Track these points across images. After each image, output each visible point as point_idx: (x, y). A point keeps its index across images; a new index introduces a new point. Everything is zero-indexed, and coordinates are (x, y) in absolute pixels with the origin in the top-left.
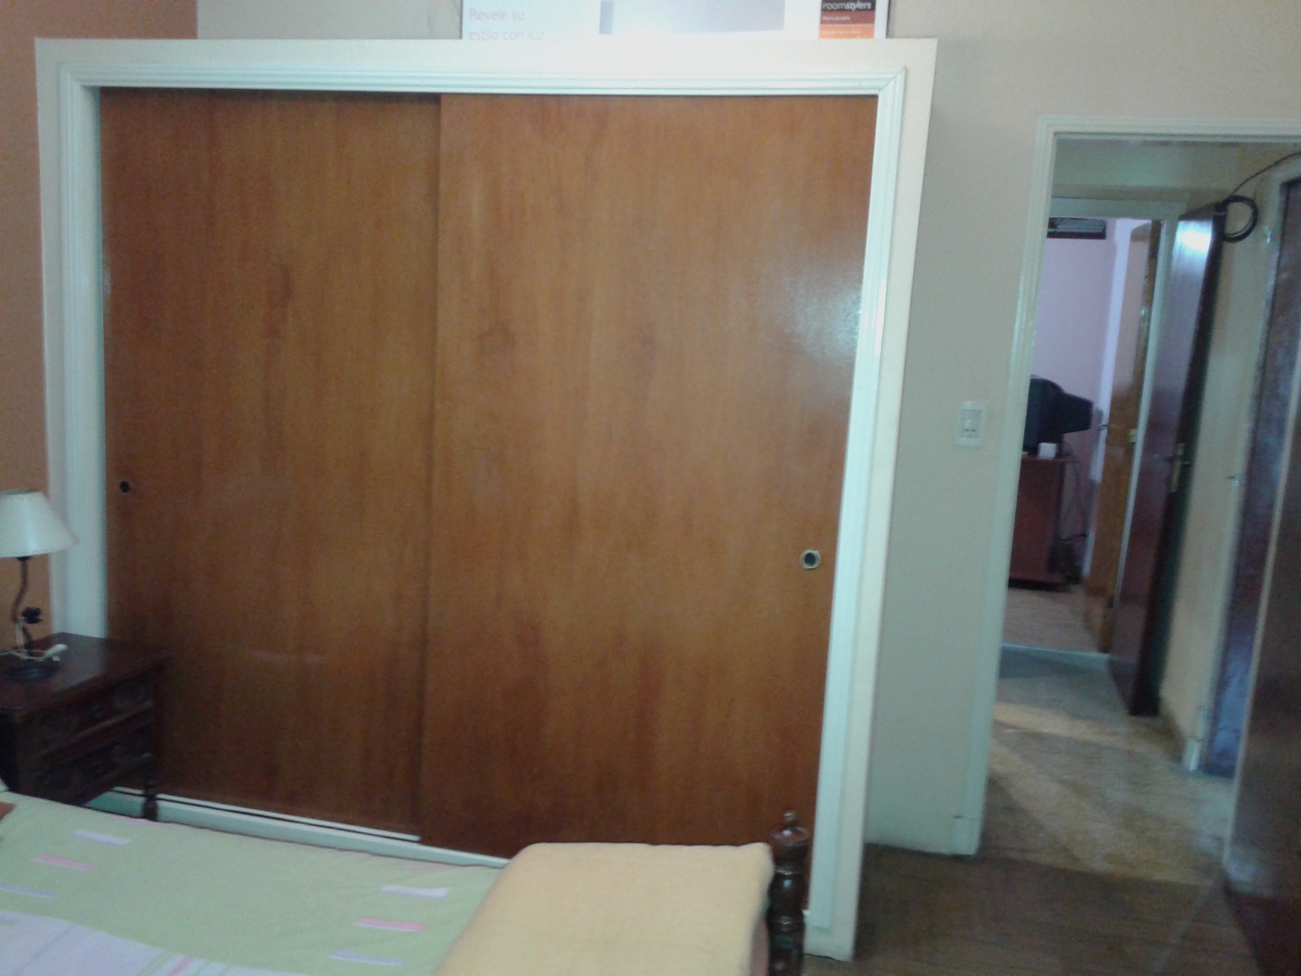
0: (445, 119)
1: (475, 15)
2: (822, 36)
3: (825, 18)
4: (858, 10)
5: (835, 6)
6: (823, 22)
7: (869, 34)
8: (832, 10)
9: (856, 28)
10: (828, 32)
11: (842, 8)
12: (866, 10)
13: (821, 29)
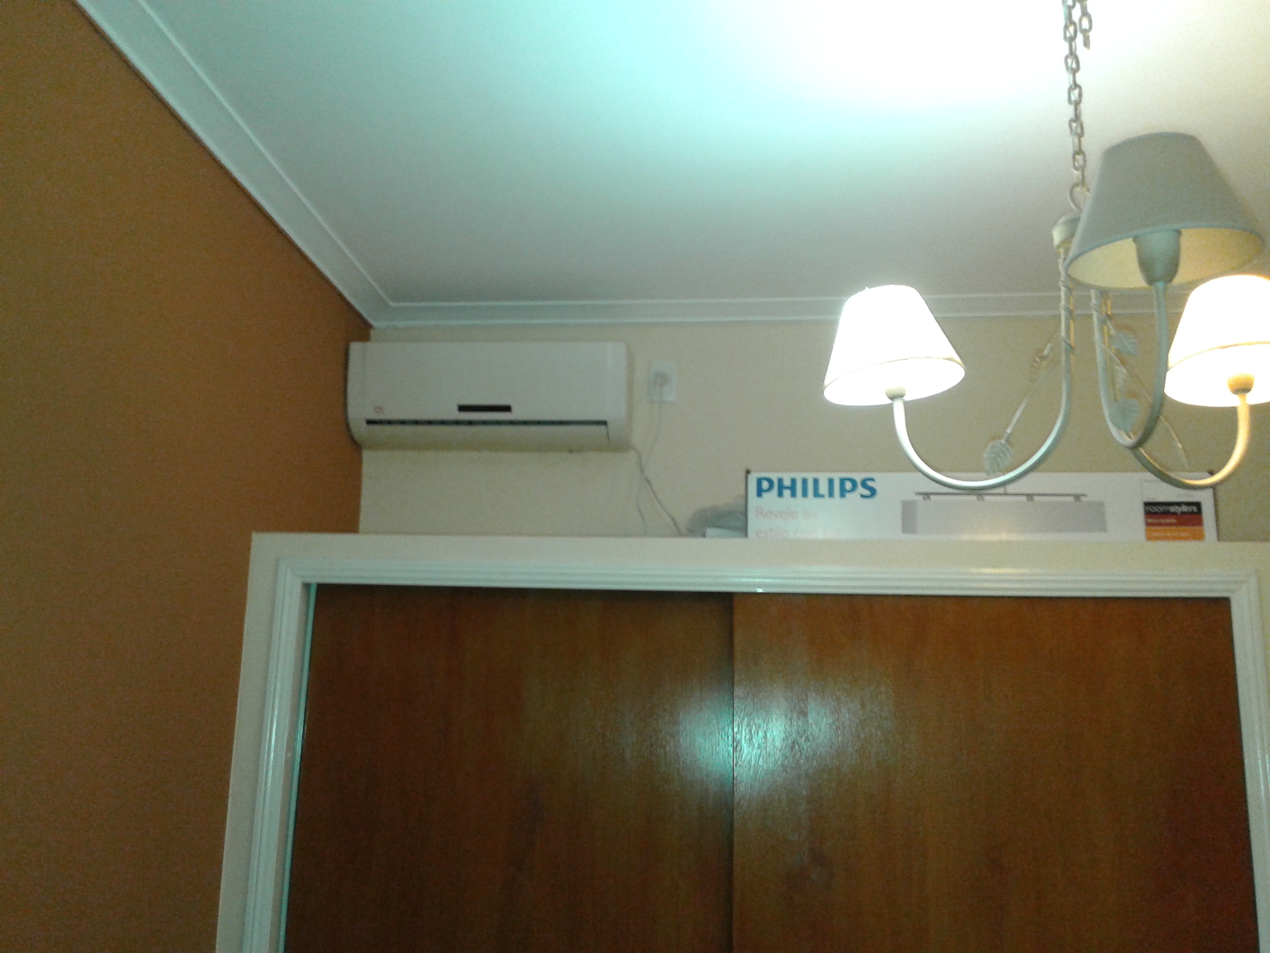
0: (738, 618)
1: (761, 513)
2: (1149, 538)
3: (1150, 520)
4: (1183, 513)
5: (1159, 509)
6: (1148, 524)
7: (1200, 537)
8: (1156, 513)
9: (1184, 531)
10: (1155, 534)
11: (1166, 510)
12: (1192, 513)
13: (1147, 530)
